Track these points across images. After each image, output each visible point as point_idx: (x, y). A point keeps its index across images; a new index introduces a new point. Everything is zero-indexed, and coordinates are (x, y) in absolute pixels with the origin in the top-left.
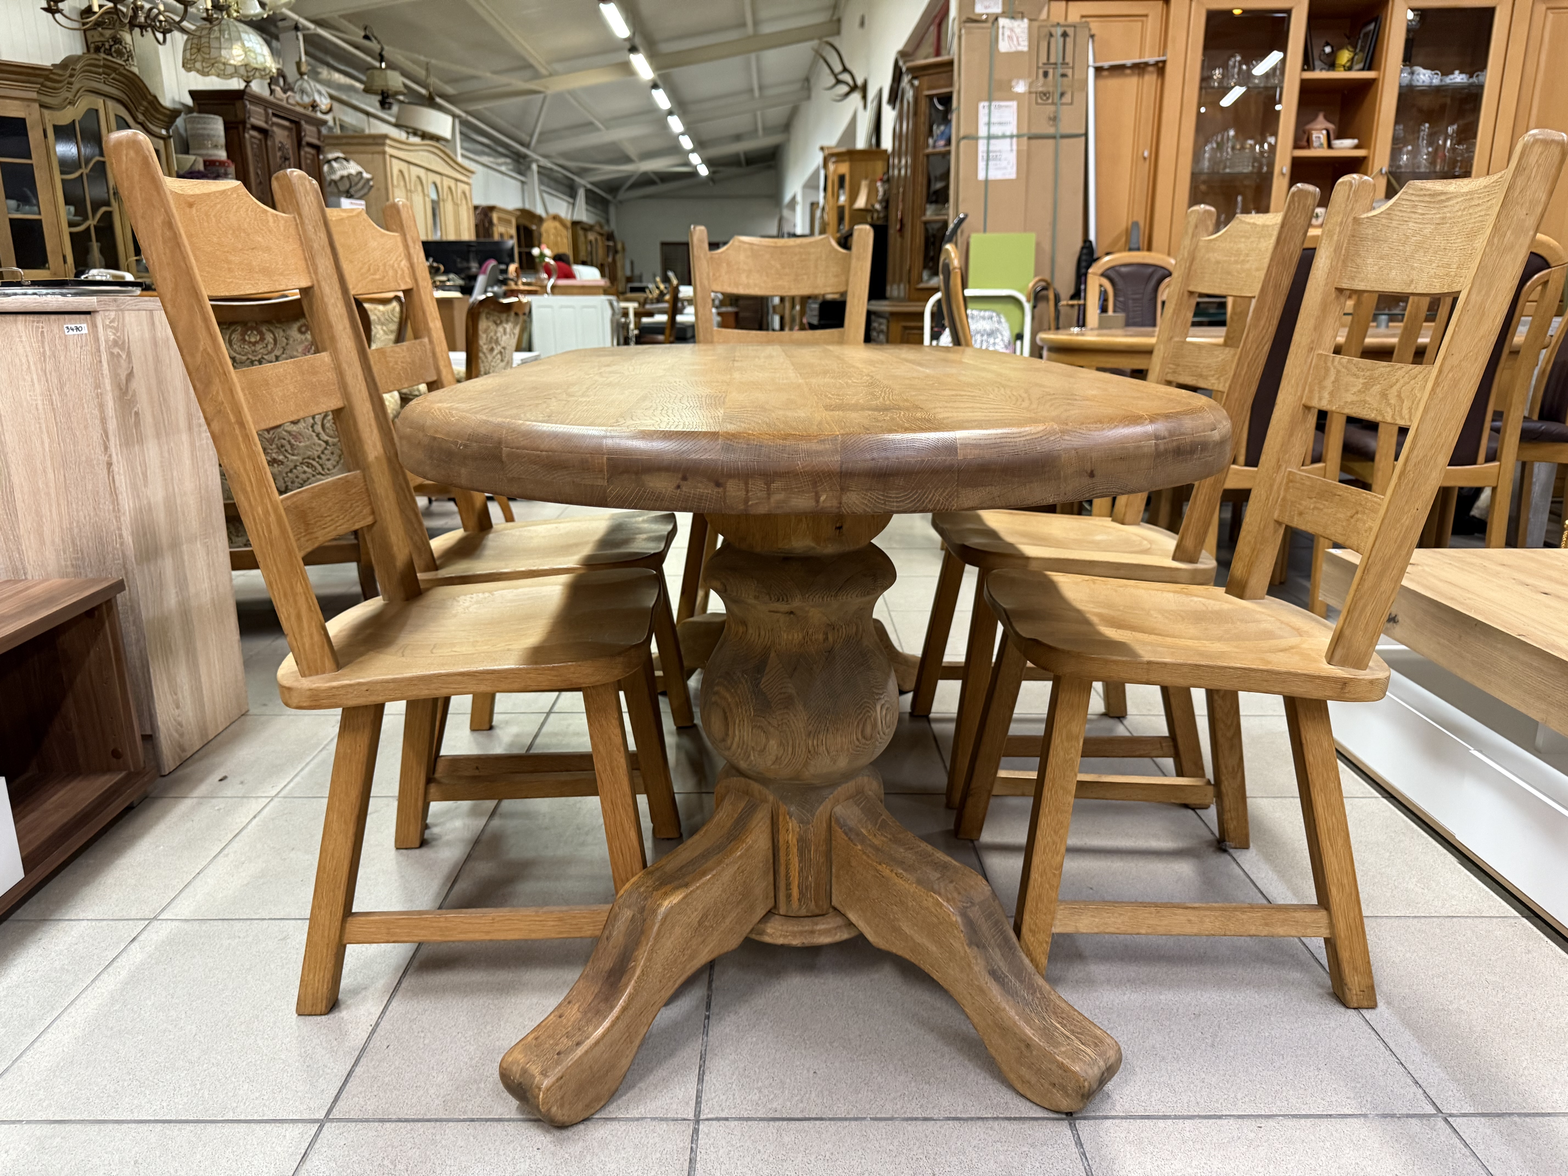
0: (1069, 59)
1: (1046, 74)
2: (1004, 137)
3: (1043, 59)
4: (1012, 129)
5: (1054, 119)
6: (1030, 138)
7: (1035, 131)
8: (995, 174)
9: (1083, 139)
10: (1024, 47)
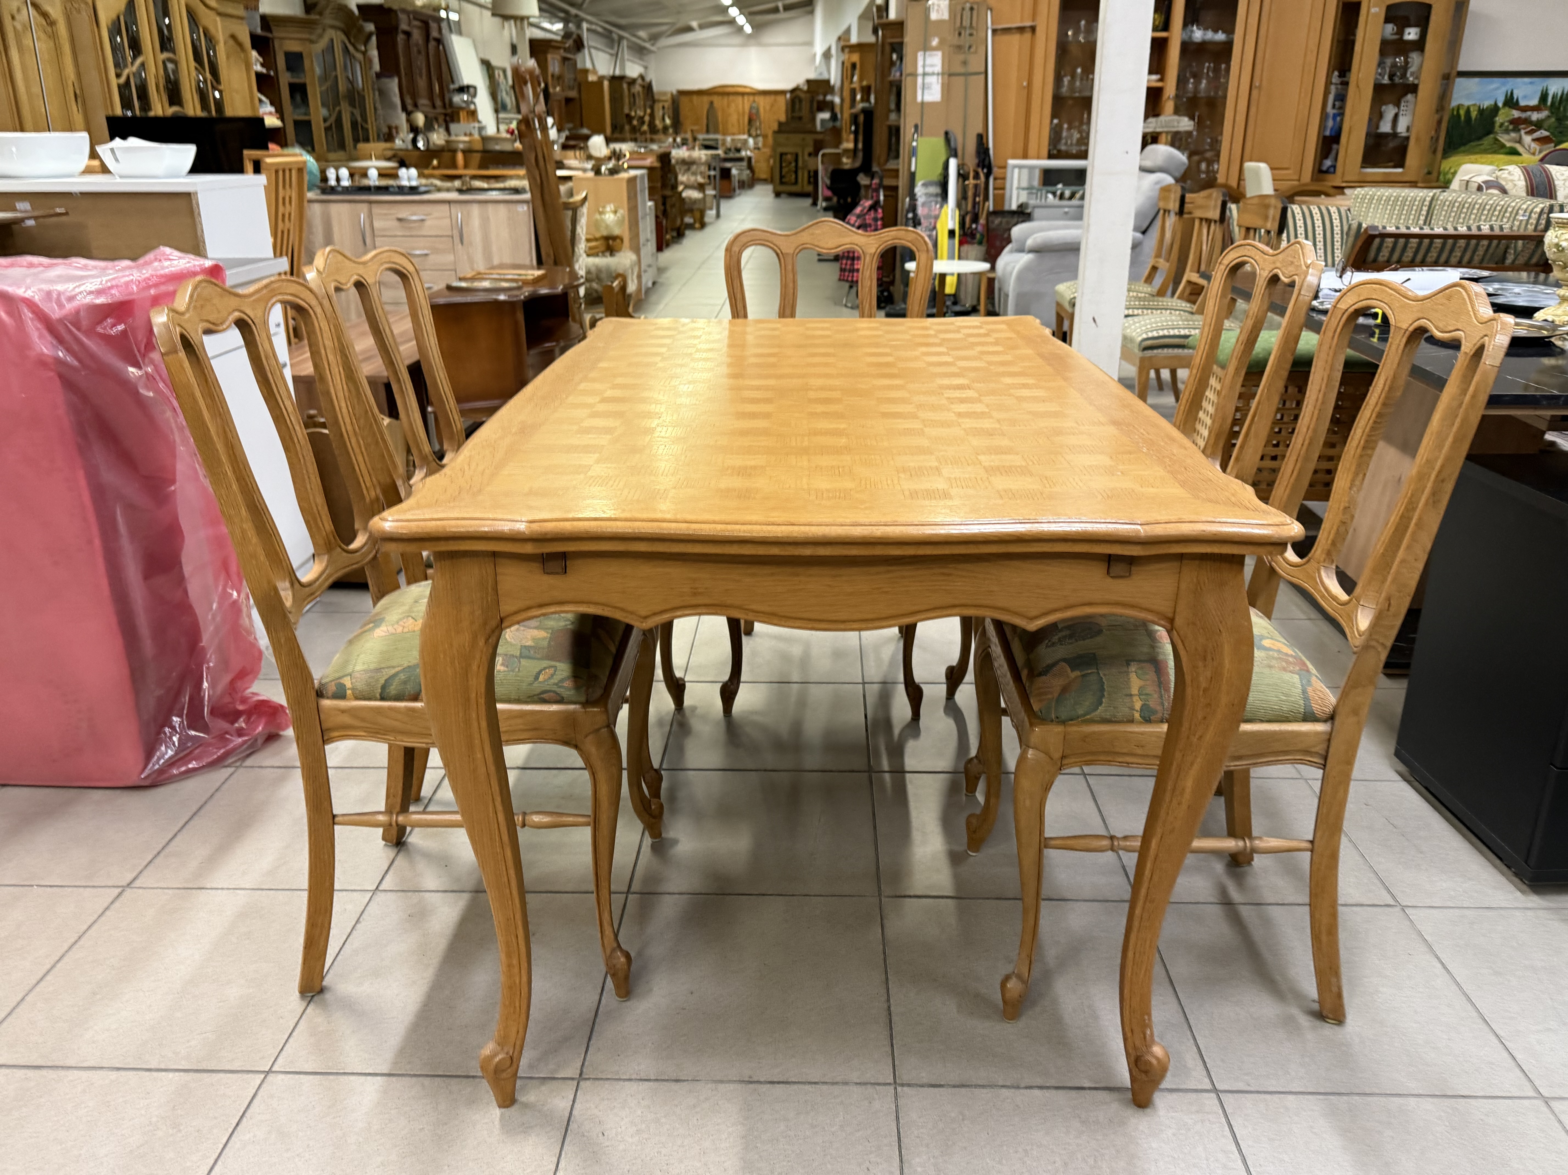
0: (974, 24)
1: (960, 34)
2: (933, 74)
3: (958, 24)
4: (938, 69)
5: (965, 63)
6: (950, 75)
7: (953, 70)
8: (928, 98)
9: (983, 77)
10: (946, 16)
